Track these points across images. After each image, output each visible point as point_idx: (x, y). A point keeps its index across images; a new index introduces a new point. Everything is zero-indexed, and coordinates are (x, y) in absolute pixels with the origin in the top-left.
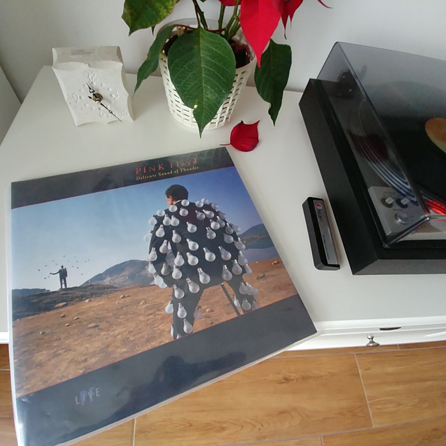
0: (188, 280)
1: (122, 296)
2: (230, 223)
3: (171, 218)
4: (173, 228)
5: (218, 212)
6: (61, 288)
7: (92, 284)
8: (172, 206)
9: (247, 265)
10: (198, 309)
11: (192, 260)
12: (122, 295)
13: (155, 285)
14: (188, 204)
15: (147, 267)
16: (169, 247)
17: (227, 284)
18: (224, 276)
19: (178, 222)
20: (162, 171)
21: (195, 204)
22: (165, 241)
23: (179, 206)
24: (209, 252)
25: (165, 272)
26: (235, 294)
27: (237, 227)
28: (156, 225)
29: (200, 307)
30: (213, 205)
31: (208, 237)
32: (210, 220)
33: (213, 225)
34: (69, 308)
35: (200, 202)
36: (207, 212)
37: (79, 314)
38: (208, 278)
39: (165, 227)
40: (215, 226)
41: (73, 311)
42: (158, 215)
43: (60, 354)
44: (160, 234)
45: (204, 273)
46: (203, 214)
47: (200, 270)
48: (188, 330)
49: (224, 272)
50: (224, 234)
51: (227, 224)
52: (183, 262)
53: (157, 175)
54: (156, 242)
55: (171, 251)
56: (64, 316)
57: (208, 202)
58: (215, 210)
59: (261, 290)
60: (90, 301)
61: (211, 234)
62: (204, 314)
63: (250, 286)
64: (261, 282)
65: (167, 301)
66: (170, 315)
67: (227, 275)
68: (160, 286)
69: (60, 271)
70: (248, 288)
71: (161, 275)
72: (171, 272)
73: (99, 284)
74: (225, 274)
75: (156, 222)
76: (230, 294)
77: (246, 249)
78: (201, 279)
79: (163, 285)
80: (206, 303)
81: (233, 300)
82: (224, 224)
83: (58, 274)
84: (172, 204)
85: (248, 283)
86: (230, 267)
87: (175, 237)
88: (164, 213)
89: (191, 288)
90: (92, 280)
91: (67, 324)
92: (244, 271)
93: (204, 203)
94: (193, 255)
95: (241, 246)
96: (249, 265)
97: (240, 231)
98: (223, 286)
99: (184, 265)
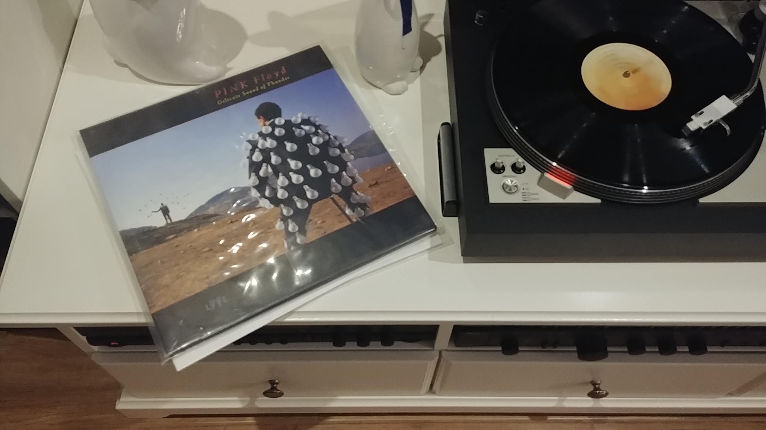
0: (295, 198)
1: (230, 222)
2: (334, 135)
3: (265, 140)
4: (270, 150)
5: (320, 125)
6: (167, 224)
7: (197, 215)
8: (265, 127)
9: (357, 175)
10: (309, 222)
11: (296, 179)
12: (229, 220)
13: (261, 207)
14: (283, 122)
15: (249, 192)
16: (270, 170)
17: (337, 196)
18: (333, 189)
19: (275, 143)
20: (246, 90)
21: (290, 121)
22: (264, 165)
23: (273, 126)
24: (314, 169)
25: (270, 194)
26: (346, 204)
27: (343, 138)
28: (251, 150)
29: (311, 220)
30: (312, 119)
31: (311, 154)
32: (311, 136)
33: (315, 140)
34: (179, 238)
35: (297, 118)
36: (307, 128)
37: (191, 242)
38: (316, 194)
39: (261, 151)
40: (318, 141)
41: (184, 240)
42: (251, 139)
43: (182, 276)
44: (257, 158)
45: (311, 189)
46: (302, 130)
47: (306, 187)
48: (301, 241)
49: (332, 185)
50: (329, 148)
51: (331, 137)
52: (287, 182)
53: (242, 95)
54: (254, 167)
55: (273, 173)
56: (177, 246)
57: (306, 117)
58: (315, 124)
59: (373, 196)
60: (199, 230)
61: (314, 151)
62: (316, 226)
63: (362, 194)
64: (374, 188)
65: (276, 220)
66: (281, 231)
67: (335, 186)
68: (267, 207)
69: (161, 209)
70: (360, 196)
71: (266, 198)
72: (276, 193)
73: (203, 215)
74: (334, 187)
75: (250, 147)
76: (340, 204)
77: (355, 159)
78: (309, 195)
79: (269, 206)
80: (317, 215)
81: (344, 209)
82: (327, 137)
83: (161, 212)
84: (265, 125)
85: (360, 192)
86: (339, 181)
87: (274, 159)
88: (257, 136)
89: (299, 205)
90: (196, 211)
91: (182, 252)
92: (354, 181)
93: (302, 117)
94: (297, 174)
95: (348, 156)
96: (359, 174)
97: (347, 141)
98: (332, 199)
99: (288, 185)
